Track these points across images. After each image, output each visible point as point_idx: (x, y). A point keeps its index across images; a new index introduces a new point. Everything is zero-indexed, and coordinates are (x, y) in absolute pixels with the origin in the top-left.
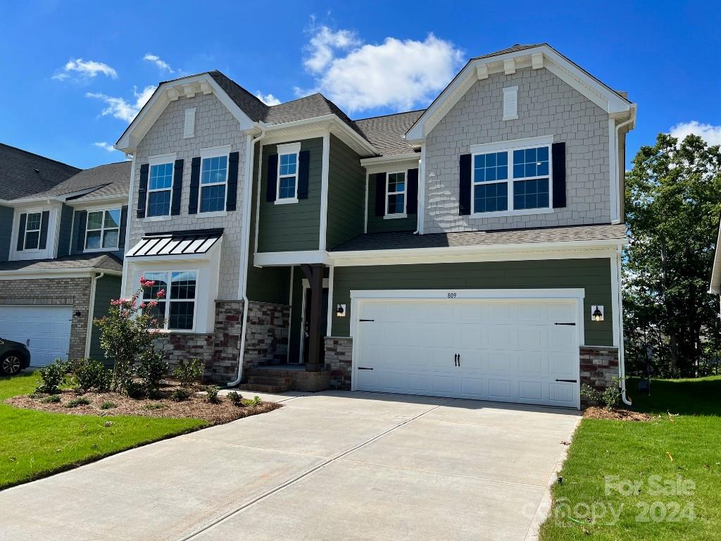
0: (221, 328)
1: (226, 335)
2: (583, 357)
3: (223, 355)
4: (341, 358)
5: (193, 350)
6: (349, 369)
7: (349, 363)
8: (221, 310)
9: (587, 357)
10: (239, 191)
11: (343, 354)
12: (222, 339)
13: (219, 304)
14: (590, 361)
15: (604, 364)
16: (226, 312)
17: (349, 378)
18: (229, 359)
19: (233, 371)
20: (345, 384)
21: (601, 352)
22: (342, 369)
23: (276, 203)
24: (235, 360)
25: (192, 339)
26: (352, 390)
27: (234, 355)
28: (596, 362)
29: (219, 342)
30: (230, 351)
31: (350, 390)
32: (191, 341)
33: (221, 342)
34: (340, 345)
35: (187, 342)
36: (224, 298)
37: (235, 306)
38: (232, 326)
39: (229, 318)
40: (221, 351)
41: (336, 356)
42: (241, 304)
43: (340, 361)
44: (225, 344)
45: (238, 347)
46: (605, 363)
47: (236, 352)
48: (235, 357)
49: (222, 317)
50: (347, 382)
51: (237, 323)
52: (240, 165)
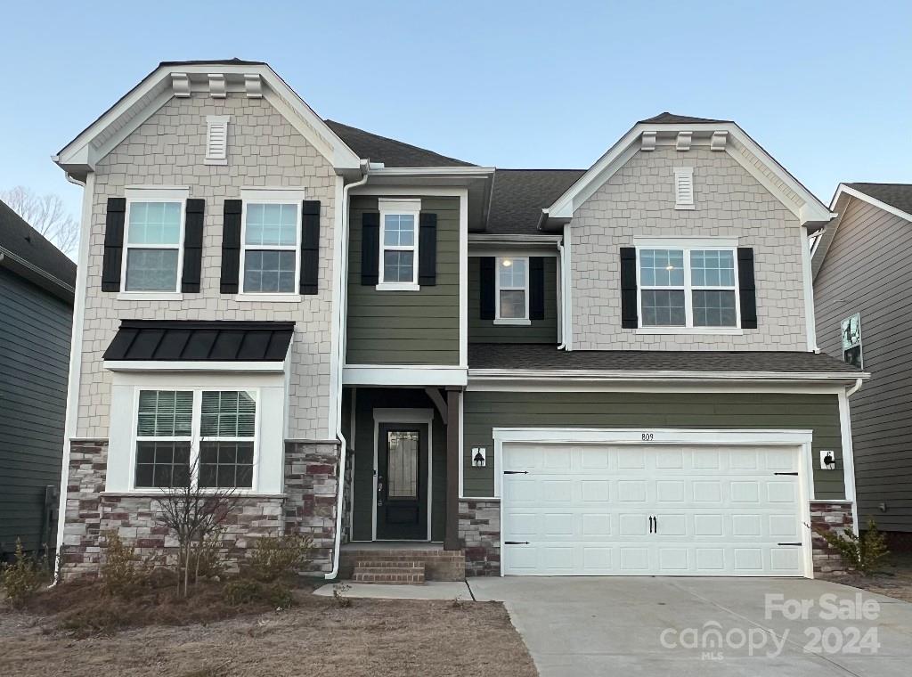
0: (299, 486)
1: (307, 498)
2: (814, 514)
3: (304, 530)
4: (483, 528)
5: (256, 523)
6: (496, 545)
7: (497, 535)
8: (294, 455)
9: (818, 514)
10: (322, 263)
11: (486, 522)
12: (301, 503)
13: (290, 447)
14: (821, 518)
15: (838, 522)
16: (304, 460)
17: (498, 558)
18: (317, 536)
19: (325, 554)
20: (490, 567)
21: (834, 507)
22: (483, 545)
23: (378, 288)
24: (329, 536)
25: (253, 505)
26: (502, 575)
27: (325, 529)
28: (829, 519)
29: (295, 509)
30: (317, 522)
31: (499, 575)
32: (251, 508)
33: (299, 508)
34: (480, 508)
35: (241, 510)
36: (301, 437)
37: (323, 450)
38: (321, 481)
39: (313, 470)
40: (300, 524)
41: (473, 527)
42: (335, 447)
43: (481, 534)
44: (307, 511)
45: (334, 517)
46: (839, 520)
47: (329, 524)
48: (327, 533)
49: (299, 468)
50: (494, 564)
51: (329, 477)
52: (323, 222)
